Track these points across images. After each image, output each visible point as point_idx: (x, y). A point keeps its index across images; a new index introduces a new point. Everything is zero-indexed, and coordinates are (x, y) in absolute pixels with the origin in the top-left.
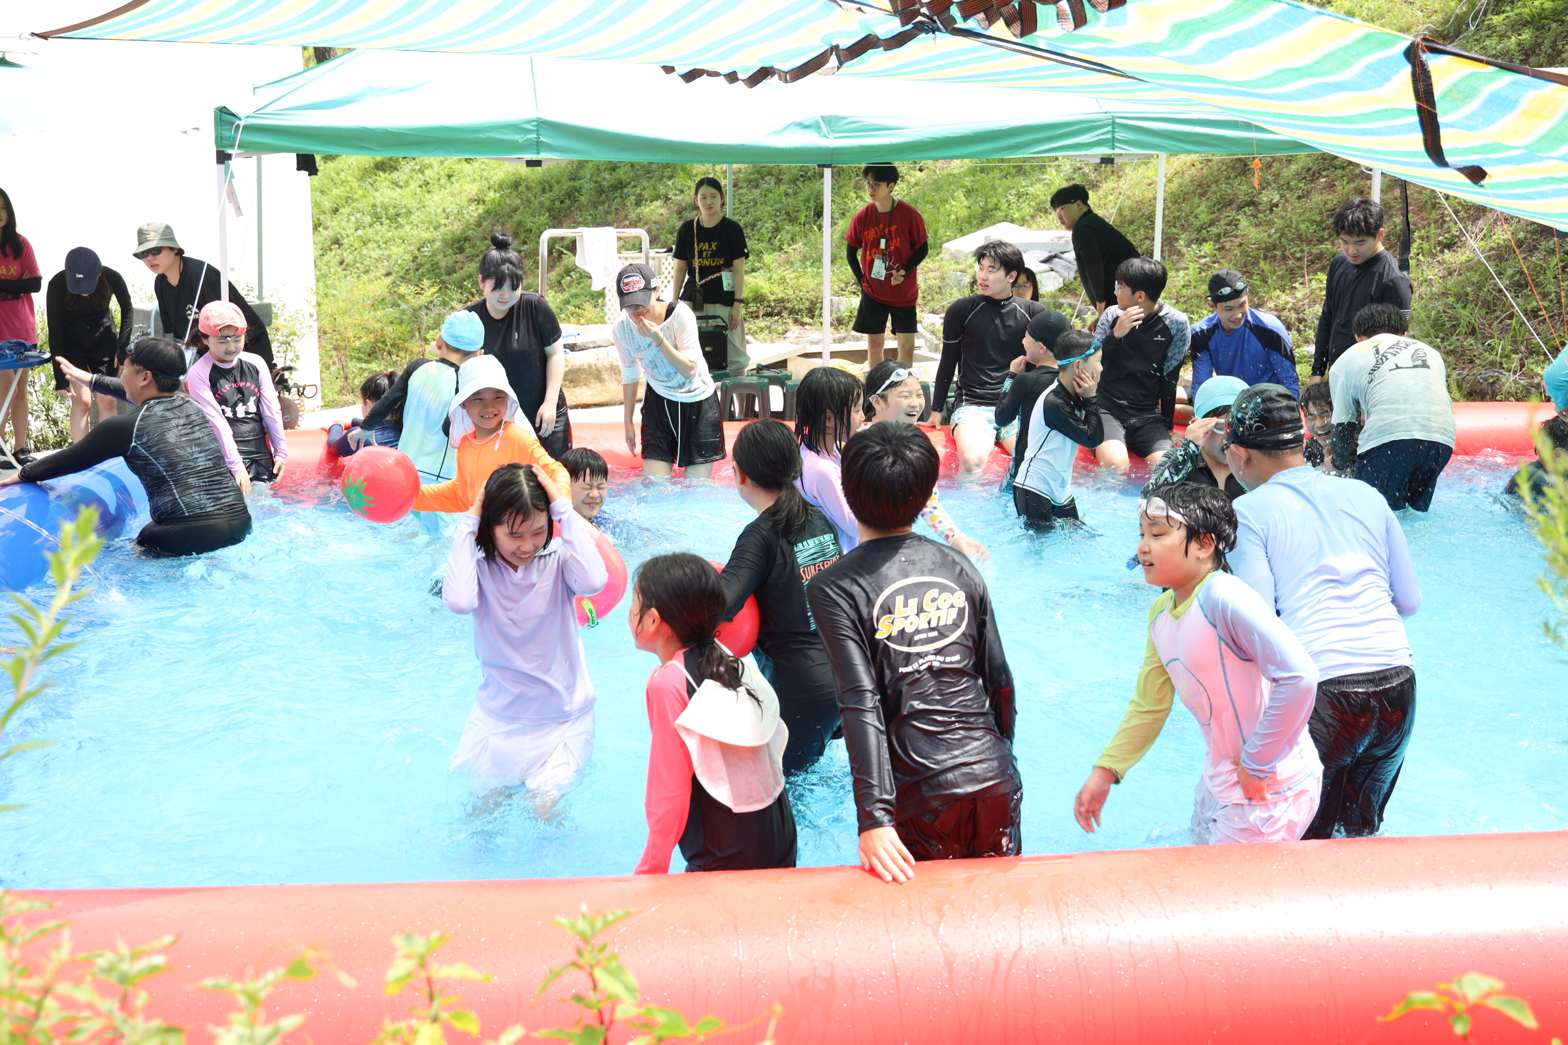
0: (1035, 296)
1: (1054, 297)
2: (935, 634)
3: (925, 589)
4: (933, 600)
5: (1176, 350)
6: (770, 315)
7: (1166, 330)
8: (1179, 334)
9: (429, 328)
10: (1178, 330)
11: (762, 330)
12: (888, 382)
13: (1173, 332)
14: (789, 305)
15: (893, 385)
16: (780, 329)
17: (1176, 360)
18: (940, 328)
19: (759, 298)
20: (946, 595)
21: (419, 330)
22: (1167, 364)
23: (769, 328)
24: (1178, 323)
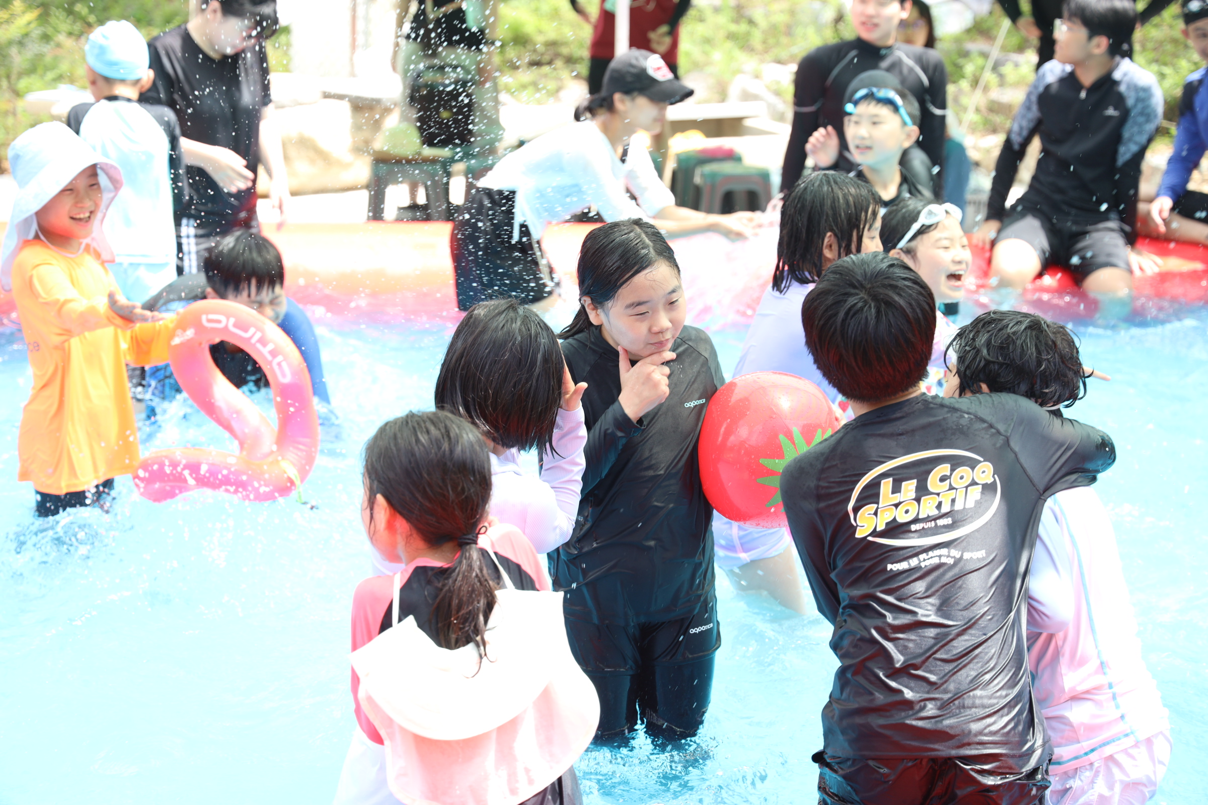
0: (930, 42)
1: (958, 40)
2: (947, 521)
3: (930, 467)
4: (943, 479)
5: (1135, 129)
6: (536, 64)
7: (1119, 101)
8: (1140, 106)
9: (21, 75)
10: (1138, 100)
11: (524, 87)
12: (915, 227)
13: (1130, 102)
14: (565, 51)
15: (924, 230)
16: (552, 85)
17: (1136, 143)
18: (789, 89)
19: (520, 40)
20: (964, 470)
21: (8, 77)
22: (1122, 149)
23: (535, 84)
24: (1137, 89)
